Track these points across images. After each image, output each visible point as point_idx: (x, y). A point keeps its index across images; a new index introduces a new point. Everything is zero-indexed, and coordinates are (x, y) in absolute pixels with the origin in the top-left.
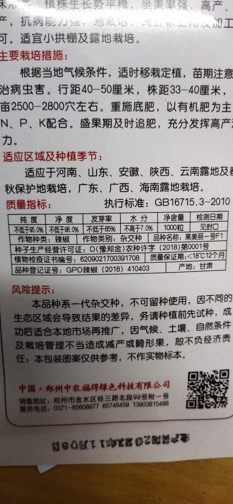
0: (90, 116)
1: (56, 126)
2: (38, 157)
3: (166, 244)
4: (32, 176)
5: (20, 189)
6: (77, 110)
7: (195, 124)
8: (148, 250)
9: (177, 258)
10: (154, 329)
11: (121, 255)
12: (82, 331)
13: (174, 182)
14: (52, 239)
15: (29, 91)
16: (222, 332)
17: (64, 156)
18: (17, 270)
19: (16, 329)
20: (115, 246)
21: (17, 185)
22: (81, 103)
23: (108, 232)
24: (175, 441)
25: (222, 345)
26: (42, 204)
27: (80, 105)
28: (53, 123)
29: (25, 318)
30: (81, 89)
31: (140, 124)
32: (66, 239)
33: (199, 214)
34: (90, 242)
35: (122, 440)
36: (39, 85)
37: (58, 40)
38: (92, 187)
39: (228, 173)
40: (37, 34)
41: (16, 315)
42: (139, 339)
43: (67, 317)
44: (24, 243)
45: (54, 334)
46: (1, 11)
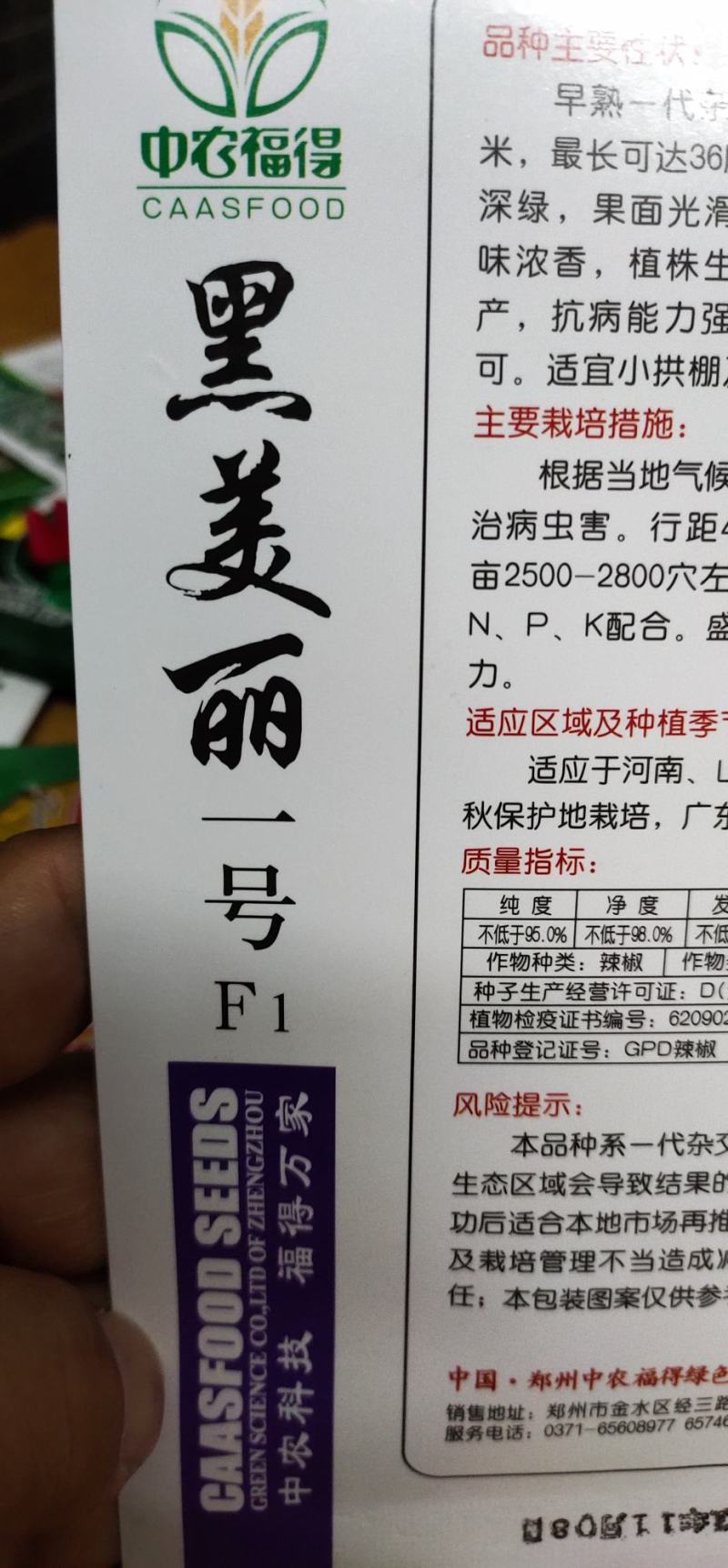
1: (634, 635)
2: (570, 724)
4: (550, 780)
5: (509, 816)
6: (701, 588)
12: (652, 1222)
14: (589, 963)
15: (563, 532)
17: (649, 724)
18: (473, 1048)
19: (456, 1215)
21: (502, 806)
22: (715, 567)
26: (570, 861)
27: (712, 572)
28: (624, 626)
29: (487, 1184)
30: (720, 528)
32: (633, 962)
34: (703, 971)
35: (726, 1513)
36: (595, 513)
37: (663, 377)
38: (724, 811)
40: (599, 356)
41: (458, 1177)
43: (611, 1183)
44: (504, 972)
45: (570, 1229)
46: (495, 286)
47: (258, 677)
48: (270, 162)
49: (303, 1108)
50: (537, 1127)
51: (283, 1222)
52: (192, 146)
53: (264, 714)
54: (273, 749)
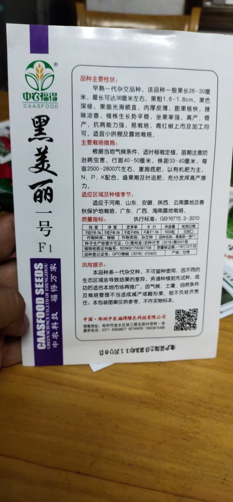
0: (128, 174)
1: (110, 179)
2: (100, 195)
3: (166, 241)
4: (97, 205)
5: (90, 211)
6: (121, 171)
7: (182, 178)
8: (156, 244)
9: (171, 248)
10: (158, 286)
11: (142, 246)
12: (119, 287)
13: (170, 208)
14: (105, 238)
15: (97, 161)
16: (194, 288)
17: (113, 195)
18: (85, 254)
19: (83, 286)
20: (139, 241)
21: (89, 209)
22: (123, 167)
23: (135, 234)
24: (167, 349)
25: (194, 295)
26: (101, 219)
28: (108, 177)
29: (89, 280)
30: (124, 160)
31: (154, 178)
32: (113, 238)
33: (183, 225)
34: (126, 239)
35: (138, 349)
36: (102, 158)
37: (113, 135)
38: (128, 210)
39: (199, 203)
40: (102, 132)
41: (84, 279)
42: (150, 291)
43: (111, 279)
44: (90, 240)
45: (104, 289)
46: (84, 119)
47: (45, 187)
48: (45, 99)
49: (55, 266)
50: (98, 269)
51: (52, 289)
52: (32, 96)
53: (46, 193)
54: (48, 200)
